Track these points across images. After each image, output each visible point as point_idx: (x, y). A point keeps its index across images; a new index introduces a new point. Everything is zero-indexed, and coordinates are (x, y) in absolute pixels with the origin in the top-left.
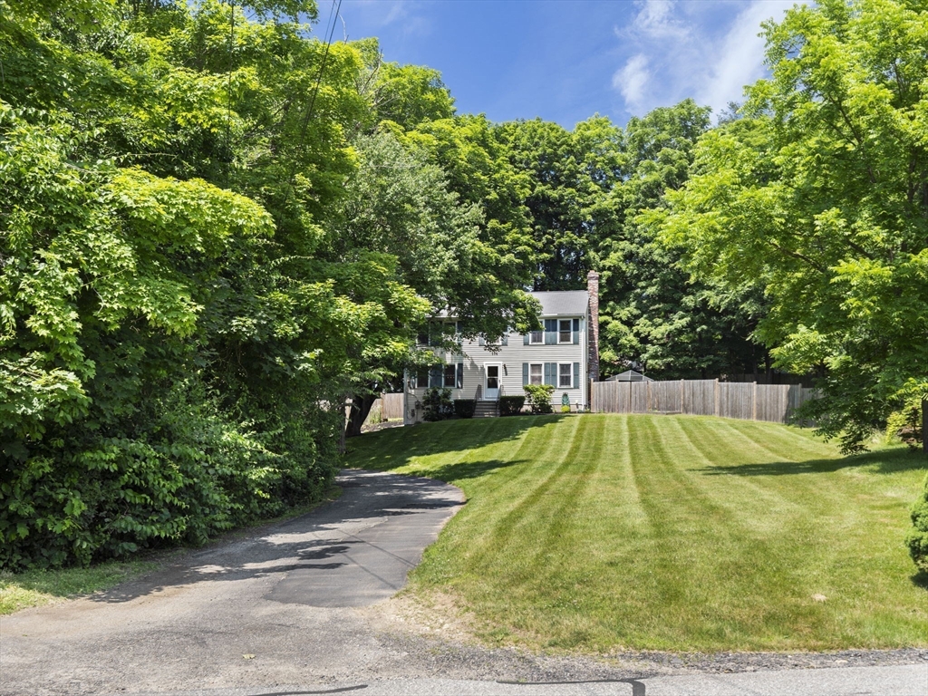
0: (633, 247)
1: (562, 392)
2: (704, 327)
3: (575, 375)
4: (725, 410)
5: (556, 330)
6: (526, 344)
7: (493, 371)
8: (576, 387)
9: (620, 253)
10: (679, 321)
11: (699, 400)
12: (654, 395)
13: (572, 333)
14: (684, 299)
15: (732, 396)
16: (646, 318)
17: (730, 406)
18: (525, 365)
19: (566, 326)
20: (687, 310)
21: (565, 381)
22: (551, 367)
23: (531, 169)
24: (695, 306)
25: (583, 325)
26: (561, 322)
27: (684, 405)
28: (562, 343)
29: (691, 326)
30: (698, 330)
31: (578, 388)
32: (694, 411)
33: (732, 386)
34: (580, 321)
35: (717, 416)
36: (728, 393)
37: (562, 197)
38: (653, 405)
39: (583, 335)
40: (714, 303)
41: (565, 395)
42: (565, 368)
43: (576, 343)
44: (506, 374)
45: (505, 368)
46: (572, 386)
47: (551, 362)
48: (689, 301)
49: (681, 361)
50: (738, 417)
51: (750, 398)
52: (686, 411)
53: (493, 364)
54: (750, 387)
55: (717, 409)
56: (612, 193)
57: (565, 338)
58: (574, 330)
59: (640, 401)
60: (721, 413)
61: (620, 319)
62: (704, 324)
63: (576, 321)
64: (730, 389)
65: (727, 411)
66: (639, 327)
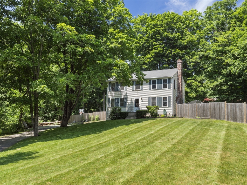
0: (202, 53)
1: (163, 109)
2: (231, 82)
3: (169, 102)
4: (230, 117)
5: (161, 84)
6: (150, 89)
7: (137, 100)
8: (170, 106)
9: (198, 56)
10: (220, 80)
11: (217, 112)
12: (198, 110)
13: (168, 84)
14: (222, 71)
15: (233, 110)
16: (208, 80)
17: (232, 116)
18: (149, 98)
19: (165, 82)
20: (223, 75)
21: (165, 104)
22: (159, 98)
23: (163, 27)
24: (227, 74)
25: (172, 81)
26: (164, 80)
27: (211, 114)
28: (164, 89)
29: (226, 82)
30: (229, 84)
31: (170, 107)
32: (215, 118)
33: (233, 105)
34: (171, 79)
35: (226, 120)
36: (231, 109)
37: (175, 37)
38: (198, 114)
39: (172, 85)
40: (233, 71)
41: (165, 110)
42: (165, 99)
43: (170, 88)
44: (142, 102)
45: (142, 99)
46: (168, 106)
47: (159, 96)
48: (224, 72)
49: (222, 96)
50: (236, 121)
51: (242, 111)
52: (212, 117)
53: (137, 98)
54: (243, 105)
55: (226, 117)
56: (196, 35)
57: (165, 86)
58: (169, 83)
59: (193, 112)
60: (228, 119)
61: (198, 81)
62: (231, 81)
63: (170, 79)
64: (232, 106)
65: (231, 118)
66: (205, 84)
